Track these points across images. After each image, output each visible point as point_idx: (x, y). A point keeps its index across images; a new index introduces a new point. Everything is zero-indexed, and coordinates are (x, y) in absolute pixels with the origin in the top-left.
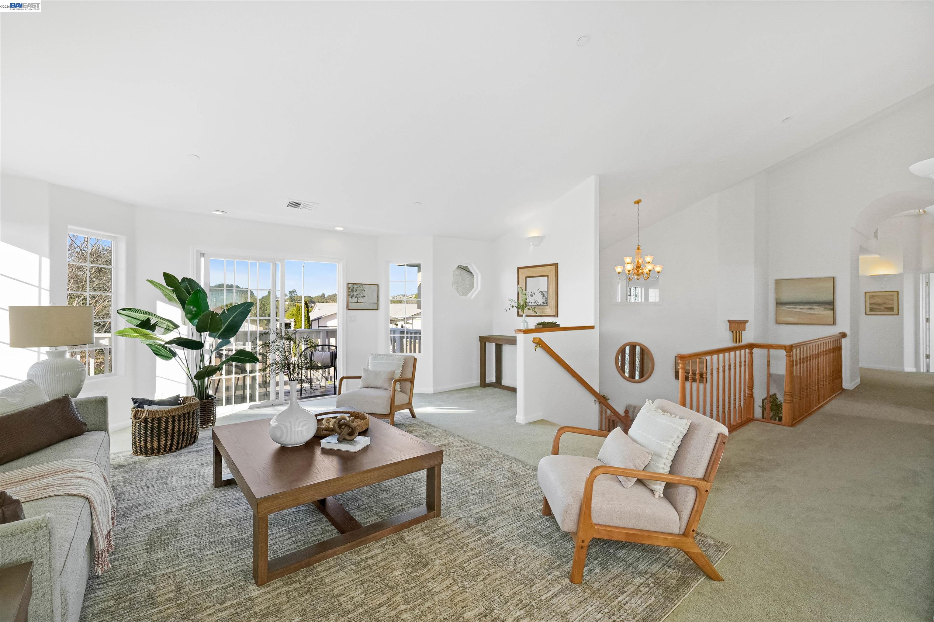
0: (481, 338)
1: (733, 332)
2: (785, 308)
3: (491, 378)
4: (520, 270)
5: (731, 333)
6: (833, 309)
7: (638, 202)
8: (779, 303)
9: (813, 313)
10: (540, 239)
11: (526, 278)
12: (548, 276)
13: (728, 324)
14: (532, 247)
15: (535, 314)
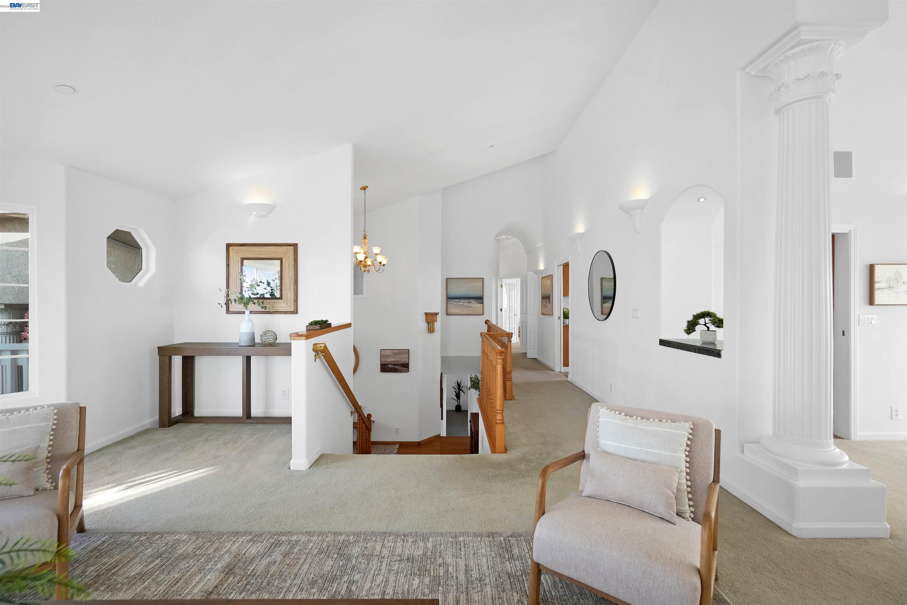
0: (160, 349)
1: (428, 323)
2: (453, 302)
3: (177, 410)
4: (231, 248)
5: (427, 324)
6: (482, 303)
7: (364, 188)
8: (449, 298)
9: (471, 306)
10: (269, 209)
11: (243, 259)
12: (281, 260)
13: (425, 316)
14: (252, 218)
15: (263, 310)
